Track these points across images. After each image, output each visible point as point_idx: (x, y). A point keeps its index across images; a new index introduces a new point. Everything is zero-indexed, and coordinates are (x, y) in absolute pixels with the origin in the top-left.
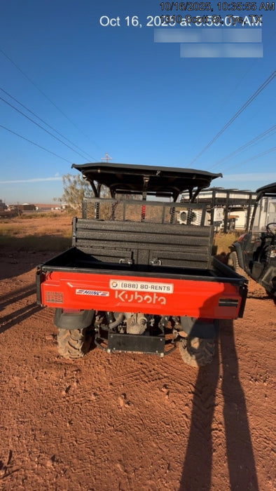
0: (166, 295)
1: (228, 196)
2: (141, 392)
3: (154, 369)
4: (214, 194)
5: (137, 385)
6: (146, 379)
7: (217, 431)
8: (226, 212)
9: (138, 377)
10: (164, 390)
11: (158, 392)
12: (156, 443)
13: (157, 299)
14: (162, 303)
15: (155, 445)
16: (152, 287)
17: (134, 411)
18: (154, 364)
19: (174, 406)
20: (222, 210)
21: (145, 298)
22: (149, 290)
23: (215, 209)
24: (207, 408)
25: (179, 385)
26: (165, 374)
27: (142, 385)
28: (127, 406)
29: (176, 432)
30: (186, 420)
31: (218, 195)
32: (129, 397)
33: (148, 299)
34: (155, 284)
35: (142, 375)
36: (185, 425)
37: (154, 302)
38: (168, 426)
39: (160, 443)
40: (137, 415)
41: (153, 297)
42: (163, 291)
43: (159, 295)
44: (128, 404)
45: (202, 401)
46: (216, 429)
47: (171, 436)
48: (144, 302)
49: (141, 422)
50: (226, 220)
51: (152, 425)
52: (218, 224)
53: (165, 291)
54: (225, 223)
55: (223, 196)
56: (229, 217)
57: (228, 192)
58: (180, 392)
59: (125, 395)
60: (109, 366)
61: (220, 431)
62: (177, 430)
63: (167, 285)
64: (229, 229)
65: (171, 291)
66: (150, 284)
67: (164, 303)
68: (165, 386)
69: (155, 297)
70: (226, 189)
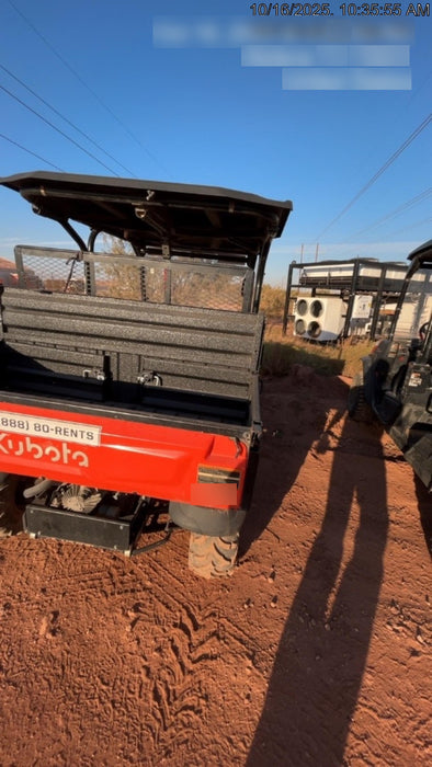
0: (88, 450)
1: (384, 274)
2: (88, 613)
3: (132, 572)
4: (356, 270)
5: (87, 598)
6: (108, 589)
7: (191, 713)
8: (376, 304)
9: (96, 582)
10: (131, 614)
11: (119, 616)
12: (66, 719)
13: (70, 456)
14: (81, 464)
15: (60, 723)
16: (57, 430)
17: (59, 648)
18: (136, 563)
19: (135, 648)
20: (369, 299)
21: (48, 451)
22: (52, 435)
23: (357, 297)
24: (194, 662)
25: (163, 607)
26: (149, 584)
27: (98, 599)
28: (49, 636)
29: (113, 702)
30: (145, 679)
31: (364, 272)
32: (62, 620)
33: (53, 454)
34: (63, 425)
35: (105, 581)
36: (137, 690)
37: (66, 461)
38: (104, 687)
39: (74, 719)
40: (59, 656)
41: (61, 450)
42: (78, 440)
43: (73, 447)
44: (54, 633)
45: (190, 645)
46: (192, 708)
47: (100, 708)
48: (46, 458)
49: (60, 672)
50: (375, 315)
51: (78, 679)
52: (360, 323)
53: (85, 441)
54: (375, 323)
55: (375, 273)
56: (381, 313)
57: (385, 267)
58: (158, 622)
59: (56, 614)
60: (57, 556)
61: (196, 713)
62: (118, 698)
63: (87, 429)
64: (380, 332)
65: (95, 442)
66: (53, 424)
67: (85, 463)
68: (136, 608)
69: (66, 451)
70: (381, 261)
